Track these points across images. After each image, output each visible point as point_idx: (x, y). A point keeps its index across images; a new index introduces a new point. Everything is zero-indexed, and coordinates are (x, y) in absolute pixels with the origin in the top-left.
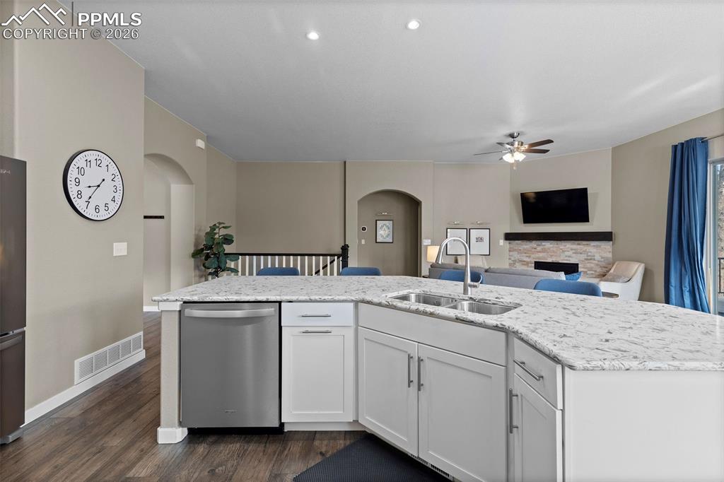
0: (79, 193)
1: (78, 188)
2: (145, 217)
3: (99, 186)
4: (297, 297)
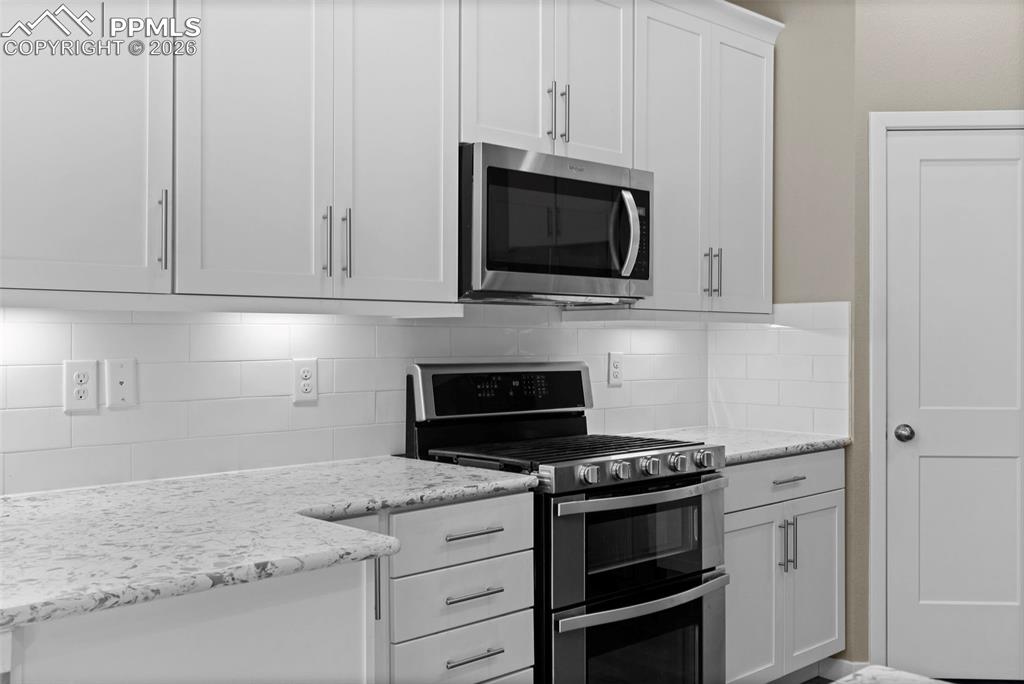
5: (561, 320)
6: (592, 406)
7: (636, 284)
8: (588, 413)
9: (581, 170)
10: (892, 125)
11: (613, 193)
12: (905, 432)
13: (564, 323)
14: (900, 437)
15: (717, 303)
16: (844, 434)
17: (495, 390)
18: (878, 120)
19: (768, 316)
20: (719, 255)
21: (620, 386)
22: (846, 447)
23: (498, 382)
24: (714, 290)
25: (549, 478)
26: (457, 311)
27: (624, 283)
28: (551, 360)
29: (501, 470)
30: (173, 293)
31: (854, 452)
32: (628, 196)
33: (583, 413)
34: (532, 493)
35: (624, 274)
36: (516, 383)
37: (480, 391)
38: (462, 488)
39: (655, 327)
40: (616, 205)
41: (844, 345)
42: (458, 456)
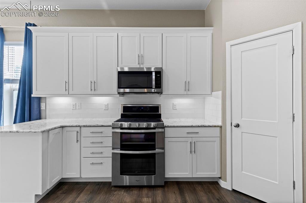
7: (156, 89)
10: (232, 44)
15: (189, 93)
16: (220, 124)
17: (137, 109)
18: (228, 44)
19: (209, 95)
20: (189, 82)
21: (176, 109)
22: (221, 127)
24: (188, 90)
27: (153, 89)
30: (69, 94)
36: (142, 108)
37: (133, 109)
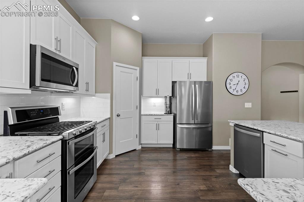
0: (231, 87)
1: (230, 86)
2: (281, 92)
3: (238, 84)
4: (269, 131)
5: (51, 95)
6: (61, 115)
7: (75, 88)
8: (59, 117)
9: (65, 60)
10: (117, 65)
11: (71, 67)
12: (119, 115)
13: (52, 96)
14: (118, 116)
15: (88, 93)
16: (109, 116)
17: (36, 113)
18: (115, 64)
19: (94, 96)
20: (88, 84)
21: (64, 110)
23: (37, 111)
24: (87, 90)
25: (67, 136)
26: (29, 92)
28: (49, 105)
29: (47, 135)
31: (111, 119)
32: (74, 68)
33: (58, 117)
34: (61, 141)
35: (73, 85)
36: (42, 111)
37: (32, 114)
38: (42, 145)
39: (71, 97)
40: (71, 69)
41: (109, 101)
42: (29, 133)
